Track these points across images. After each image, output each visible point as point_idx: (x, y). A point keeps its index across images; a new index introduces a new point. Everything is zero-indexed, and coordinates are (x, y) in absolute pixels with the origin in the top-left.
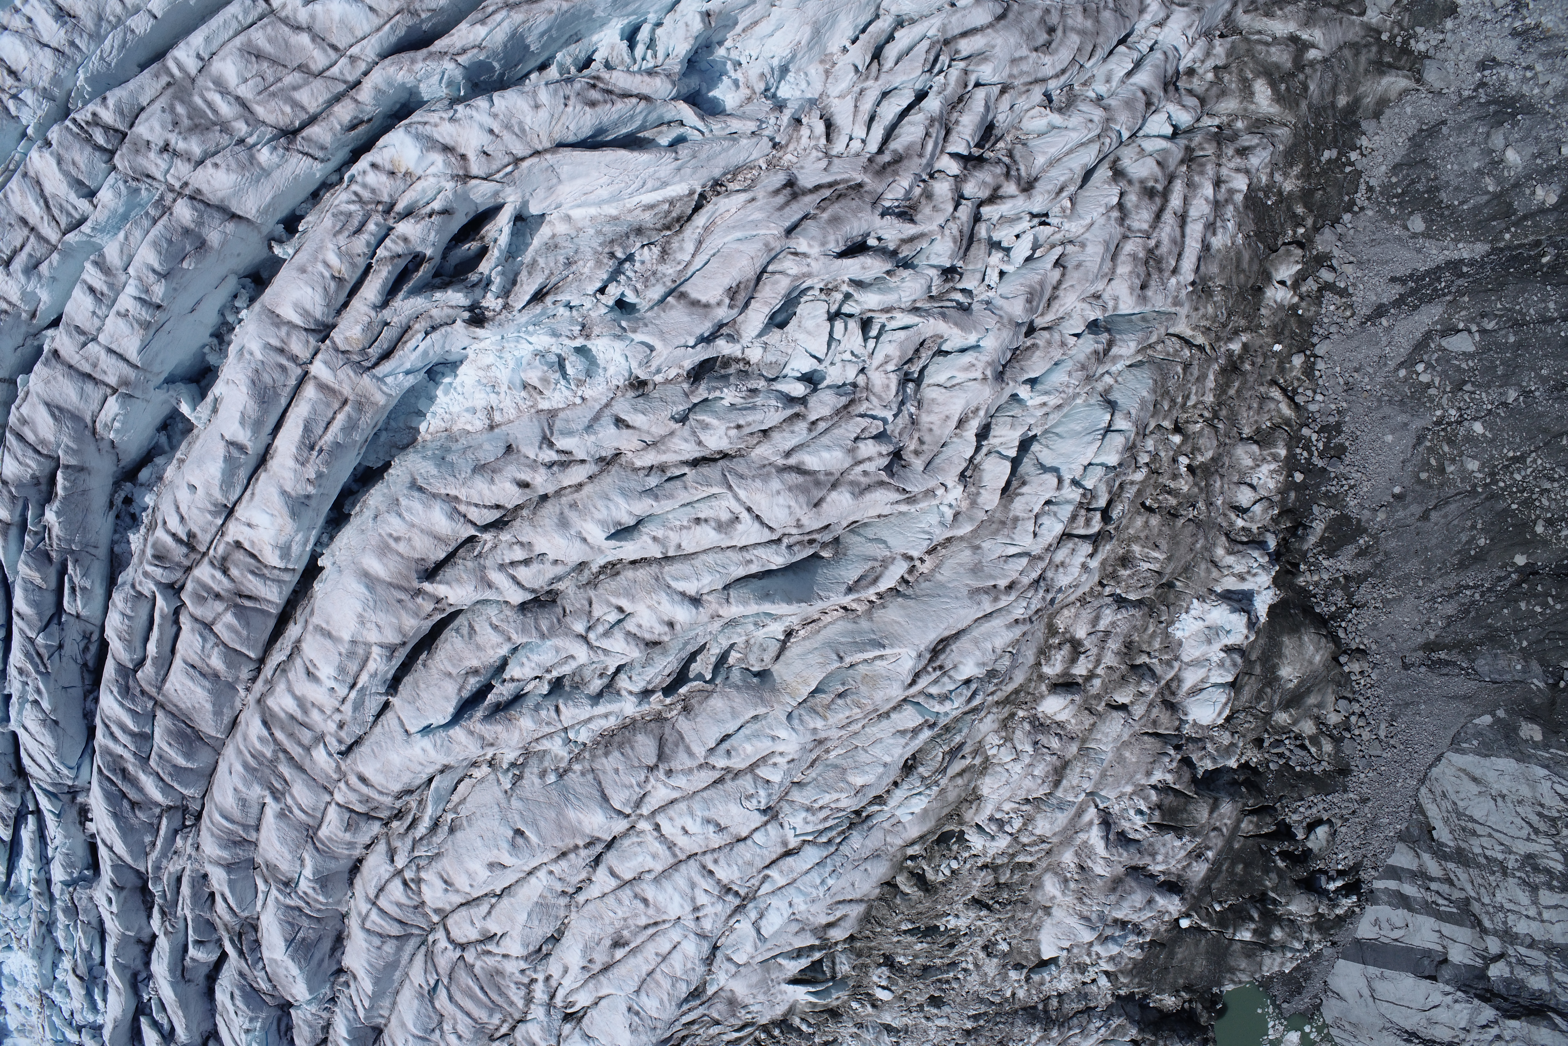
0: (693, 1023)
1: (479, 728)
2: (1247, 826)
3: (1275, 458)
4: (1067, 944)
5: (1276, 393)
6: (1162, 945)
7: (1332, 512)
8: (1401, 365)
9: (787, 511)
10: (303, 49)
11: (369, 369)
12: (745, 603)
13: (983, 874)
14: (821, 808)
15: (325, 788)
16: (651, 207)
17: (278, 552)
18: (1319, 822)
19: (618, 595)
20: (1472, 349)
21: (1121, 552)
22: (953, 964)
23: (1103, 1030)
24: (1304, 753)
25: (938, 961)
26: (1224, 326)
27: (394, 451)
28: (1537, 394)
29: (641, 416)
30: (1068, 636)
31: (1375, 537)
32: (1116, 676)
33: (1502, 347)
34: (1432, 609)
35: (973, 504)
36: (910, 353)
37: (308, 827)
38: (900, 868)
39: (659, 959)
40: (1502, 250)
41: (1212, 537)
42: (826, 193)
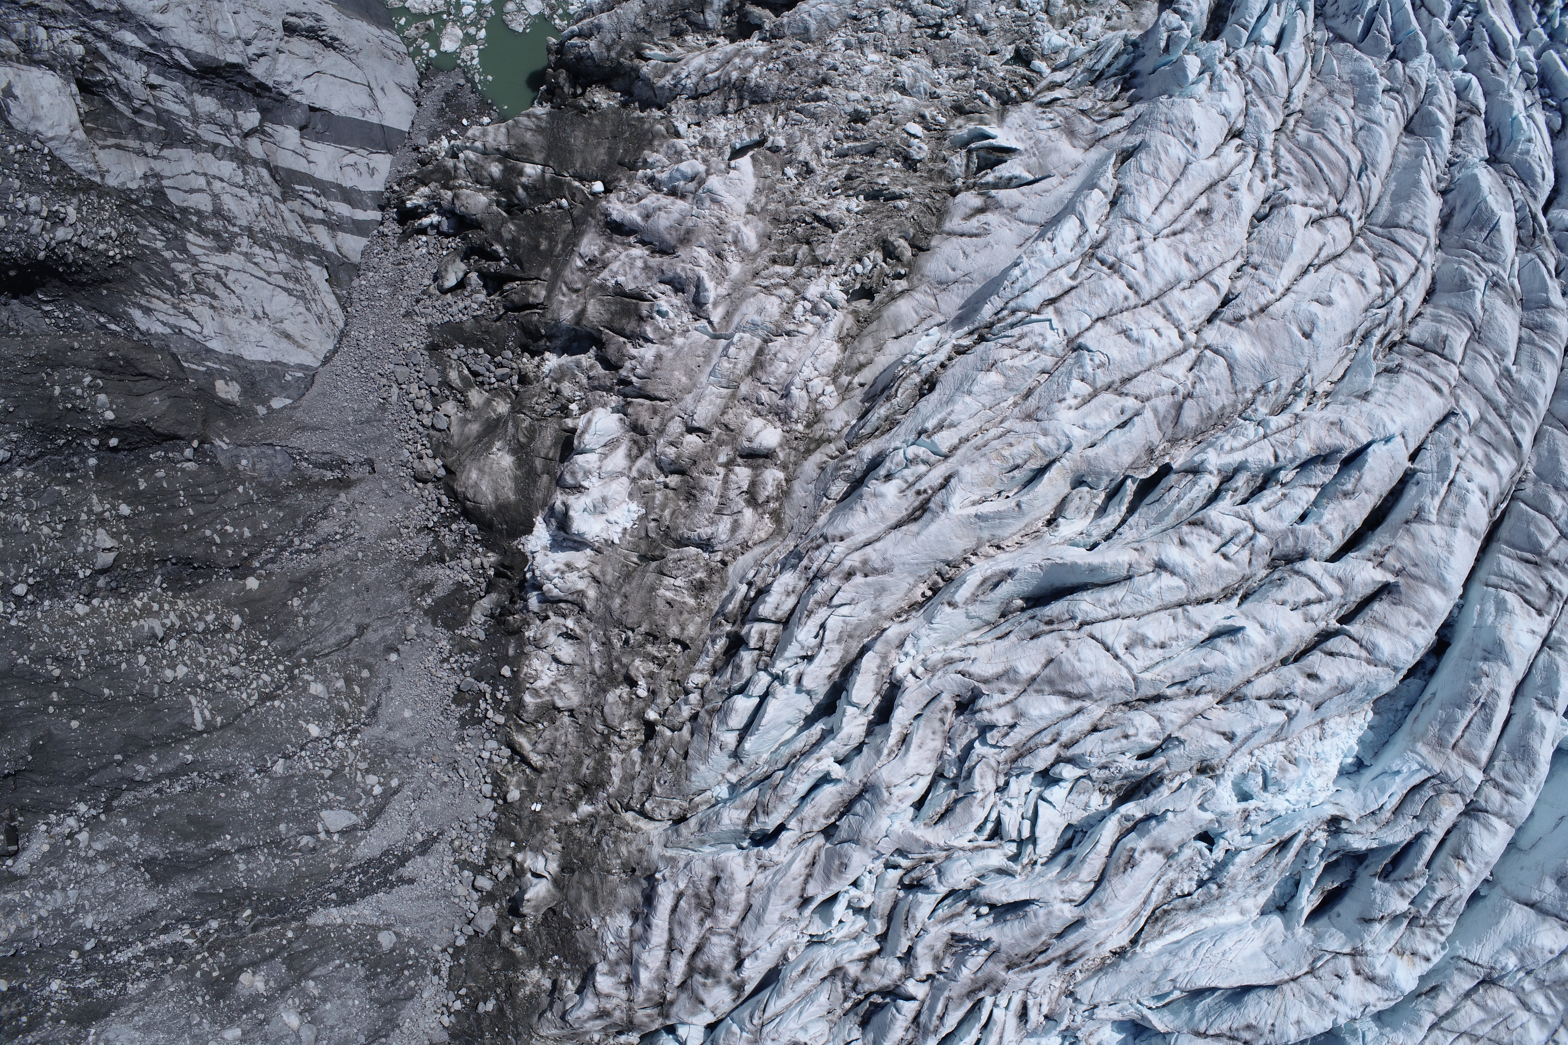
0: (1112, 116)
1: (1347, 441)
2: (539, 292)
3: (536, 693)
4: (733, 173)
5: (536, 759)
6: (621, 164)
7: (464, 633)
8: (396, 791)
9: (1082, 657)
11: (1434, 778)
12: (1116, 564)
13: (829, 257)
14: (1029, 350)
15: (1466, 379)
16: (1175, 929)
17: (1509, 607)
18: (451, 290)
19: (1229, 572)
20: (324, 814)
21: (707, 598)
22: (842, 155)
23: (683, 75)
24: (475, 368)
25: (858, 160)
26: (603, 832)
28: (252, 770)
29: (1213, 745)
30: (760, 511)
31: (415, 606)
32: (702, 465)
33: (292, 818)
34: (345, 526)
35: (884, 657)
36: (959, 808)
37: (1479, 341)
38: (909, 265)
39: (1170, 197)
40: (294, 918)
41: (602, 610)
42: (1041, 959)
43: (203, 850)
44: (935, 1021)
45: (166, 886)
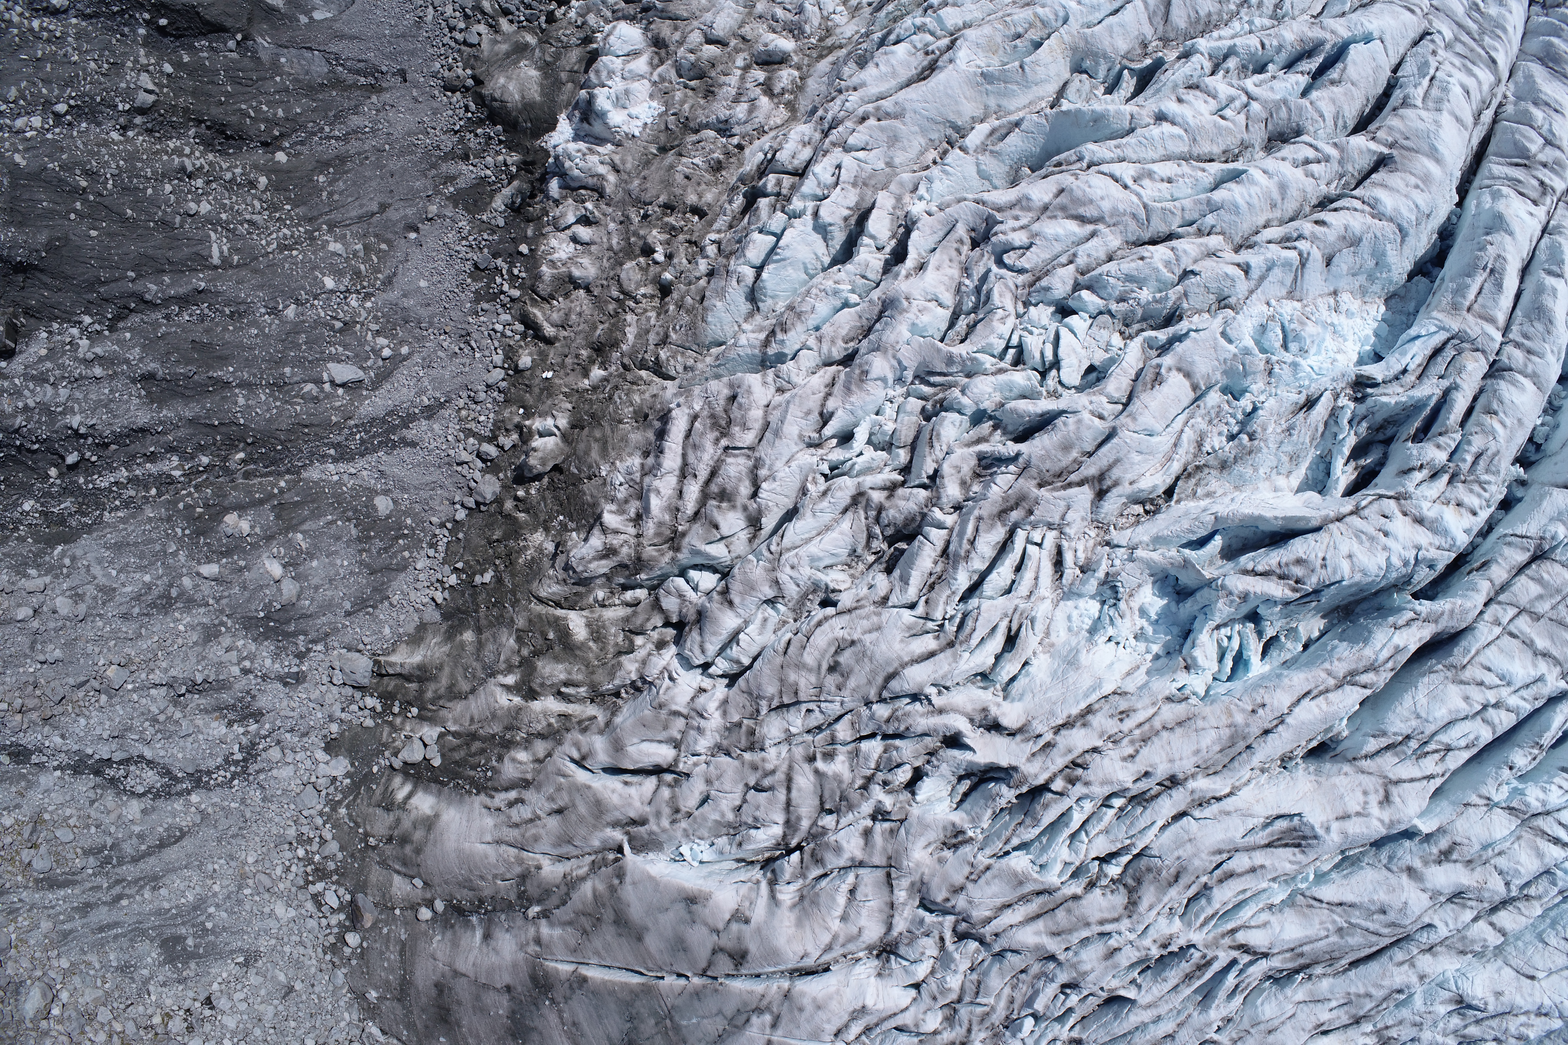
1: (1328, 36)
3: (553, 264)
5: (549, 331)
7: (484, 218)
8: (405, 358)
10: (1538, 634)
11: (1452, 338)
12: (1118, 113)
16: (1208, 495)
17: (1503, 196)
19: (1228, 130)
20: (330, 365)
21: (724, 174)
24: (506, 5)
26: (615, 389)
27: (1402, 294)
28: (263, 311)
29: (1230, 272)
30: (776, 101)
31: (438, 192)
32: (720, 68)
33: (299, 362)
34: (376, 122)
35: (899, 199)
36: (979, 326)
40: (288, 472)
41: (621, 194)
42: (1073, 477)
43: (204, 376)
44: (966, 546)
45: (160, 408)
